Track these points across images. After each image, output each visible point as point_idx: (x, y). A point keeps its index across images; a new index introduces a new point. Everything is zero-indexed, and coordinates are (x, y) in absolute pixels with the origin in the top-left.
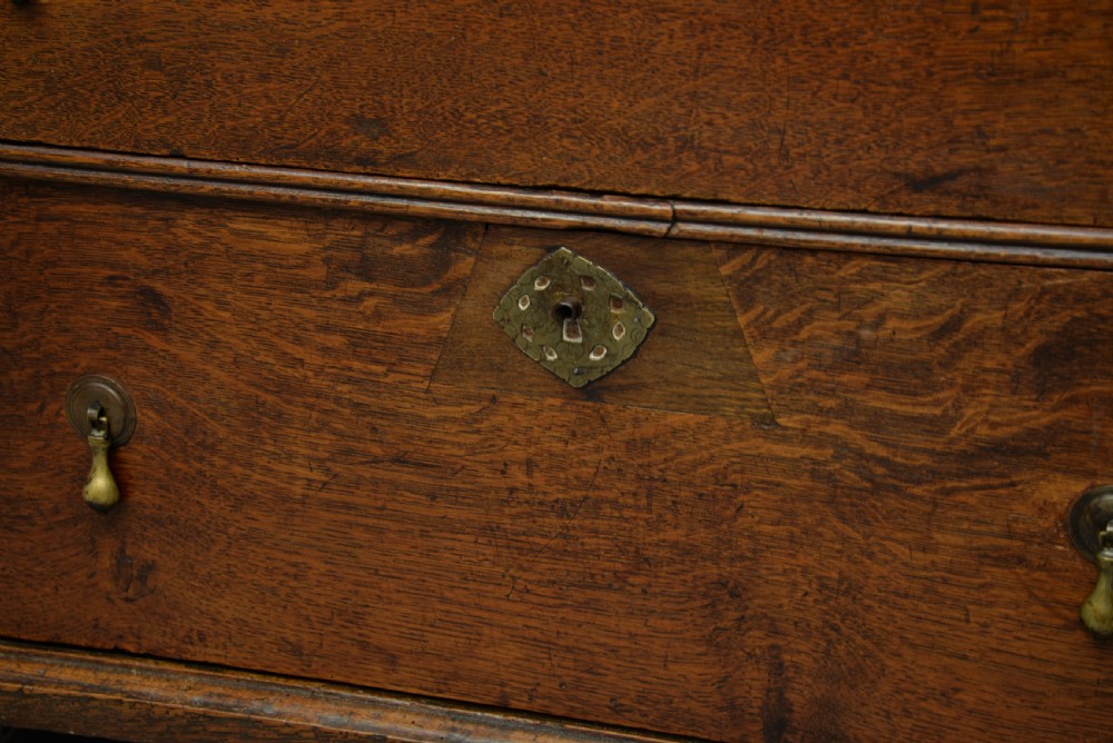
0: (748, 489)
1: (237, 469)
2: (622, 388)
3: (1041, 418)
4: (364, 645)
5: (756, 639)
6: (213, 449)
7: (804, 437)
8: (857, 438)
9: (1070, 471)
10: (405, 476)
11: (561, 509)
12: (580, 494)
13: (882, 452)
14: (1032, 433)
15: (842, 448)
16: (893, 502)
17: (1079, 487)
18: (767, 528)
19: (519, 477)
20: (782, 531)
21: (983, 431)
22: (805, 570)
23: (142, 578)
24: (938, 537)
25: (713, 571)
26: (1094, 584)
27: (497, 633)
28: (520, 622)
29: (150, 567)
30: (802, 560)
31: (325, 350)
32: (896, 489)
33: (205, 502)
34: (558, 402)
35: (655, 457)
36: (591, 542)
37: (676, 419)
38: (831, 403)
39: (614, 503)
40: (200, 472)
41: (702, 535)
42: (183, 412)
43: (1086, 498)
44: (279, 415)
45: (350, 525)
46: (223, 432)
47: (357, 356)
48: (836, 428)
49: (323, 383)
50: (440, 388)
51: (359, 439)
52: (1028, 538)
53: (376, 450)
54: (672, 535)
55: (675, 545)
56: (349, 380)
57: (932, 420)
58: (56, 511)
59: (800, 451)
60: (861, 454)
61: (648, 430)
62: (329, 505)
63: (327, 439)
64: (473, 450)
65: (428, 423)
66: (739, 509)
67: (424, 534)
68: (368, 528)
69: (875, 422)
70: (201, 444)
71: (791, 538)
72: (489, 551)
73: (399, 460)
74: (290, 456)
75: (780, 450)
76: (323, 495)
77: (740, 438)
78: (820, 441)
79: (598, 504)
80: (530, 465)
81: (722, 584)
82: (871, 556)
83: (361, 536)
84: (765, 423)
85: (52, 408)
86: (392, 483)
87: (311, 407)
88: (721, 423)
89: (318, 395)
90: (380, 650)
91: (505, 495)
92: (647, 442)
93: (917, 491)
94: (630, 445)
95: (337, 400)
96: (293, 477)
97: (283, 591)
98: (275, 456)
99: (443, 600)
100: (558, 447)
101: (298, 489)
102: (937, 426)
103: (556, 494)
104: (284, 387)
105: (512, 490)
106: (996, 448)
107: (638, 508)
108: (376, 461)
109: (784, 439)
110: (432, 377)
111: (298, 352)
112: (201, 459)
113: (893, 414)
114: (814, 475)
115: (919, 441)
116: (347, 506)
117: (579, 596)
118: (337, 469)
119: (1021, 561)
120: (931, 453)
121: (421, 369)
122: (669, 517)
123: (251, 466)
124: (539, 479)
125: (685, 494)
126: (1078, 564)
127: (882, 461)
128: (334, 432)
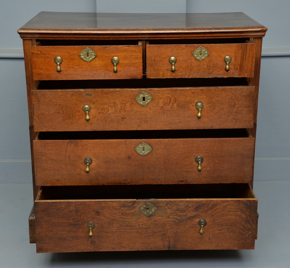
0: (166, 224)
1: (107, 229)
2: (153, 215)
3: (196, 214)
4: (122, 247)
5: (167, 239)
6: (104, 228)
7: (172, 218)
8: (178, 218)
9: (198, 218)
10: (128, 227)
11: (146, 229)
12: (148, 227)
13: (180, 219)
14: (195, 215)
15: (176, 219)
16: (181, 223)
17: (199, 220)
18: (169, 228)
19: (141, 226)
20: (170, 228)
21: (190, 215)
22: (172, 231)
23: (94, 243)
24: (186, 226)
25: (163, 233)
26: (201, 228)
27: (138, 243)
28: (141, 241)
29: (95, 242)
30: (172, 230)
31: (119, 215)
32: (182, 222)
33: (103, 233)
34: (146, 218)
35: (157, 222)
36: (149, 232)
37: (159, 218)
38: (175, 215)
39: (152, 227)
40: (103, 230)
41: (161, 229)
42: (101, 224)
43: (200, 221)
44: (113, 223)
45: (121, 234)
46: (105, 226)
47: (123, 216)
48: (176, 217)
49: (118, 219)
50: (133, 218)
51: (122, 224)
52: (194, 225)
53: (124, 225)
54: (158, 230)
55: (159, 231)
56: (122, 218)
57: (185, 215)
58: (84, 237)
59: (172, 220)
60: (178, 219)
61: (156, 219)
62: (118, 232)
63: (118, 225)
64: (136, 224)
65: (131, 222)
66: (166, 226)
67: (130, 233)
68: (123, 234)
69: (180, 216)
70: (103, 227)
71: (171, 228)
72: (137, 234)
73: (127, 226)
74: (114, 227)
75: (170, 220)
76: (118, 231)
77: (166, 219)
78: (174, 218)
79: (150, 228)
80: (142, 225)
81: (163, 234)
82: (179, 229)
83: (122, 235)
84: (169, 217)
85: (84, 225)
86: (126, 229)
87: (117, 222)
88: (164, 218)
89: (118, 220)
90: (124, 247)
91: (139, 228)
92: (156, 221)
93: (184, 222)
94: (154, 221)
95: (120, 221)
96: (114, 229)
97: (112, 242)
98: (112, 227)
99: (131, 240)
100: (146, 222)
101: (114, 231)
102: (185, 216)
103: (145, 227)
104: (114, 220)
105: (140, 227)
106: (192, 217)
107: (154, 227)
108: (124, 226)
109: (171, 219)
110: (131, 217)
111: (115, 216)
112: (103, 229)
113: (182, 215)
114: (174, 222)
115: (184, 217)
116: (120, 232)
117: (147, 237)
118: (119, 228)
119: (194, 227)
120: (185, 218)
121: (130, 216)
122: (158, 228)
123: (109, 229)
124: (143, 226)
125: (160, 225)
126: (199, 227)
127: (180, 220)
128: (119, 224)
